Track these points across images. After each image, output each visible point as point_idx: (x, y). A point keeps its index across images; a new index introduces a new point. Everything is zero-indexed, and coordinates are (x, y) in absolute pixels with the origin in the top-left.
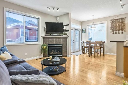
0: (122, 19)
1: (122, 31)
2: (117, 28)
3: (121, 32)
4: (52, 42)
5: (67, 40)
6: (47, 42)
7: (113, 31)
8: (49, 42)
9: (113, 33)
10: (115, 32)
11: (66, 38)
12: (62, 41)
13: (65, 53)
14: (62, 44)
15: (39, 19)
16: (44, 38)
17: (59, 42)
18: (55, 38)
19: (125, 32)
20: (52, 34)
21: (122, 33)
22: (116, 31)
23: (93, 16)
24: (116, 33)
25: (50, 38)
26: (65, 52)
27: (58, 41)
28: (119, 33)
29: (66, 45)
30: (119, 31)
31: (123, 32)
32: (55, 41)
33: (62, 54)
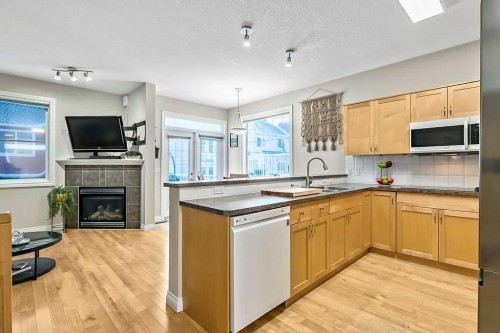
0: (333, 98)
1: (334, 140)
2: (320, 129)
3: (329, 143)
4: (93, 180)
5: (140, 173)
6: (78, 181)
7: (309, 142)
8: (84, 180)
9: (309, 150)
10: (313, 144)
11: (138, 167)
12: (124, 179)
13: (135, 218)
14: (125, 188)
15: (48, 106)
16: (67, 167)
17: (115, 181)
18: (102, 167)
19: (341, 144)
20: (99, 154)
21: (334, 148)
22: (316, 141)
23: (238, 90)
24: (317, 149)
25: (85, 166)
26: (133, 213)
27: (112, 176)
28: (325, 149)
29: (136, 191)
30: (324, 141)
31: (337, 143)
32: (103, 175)
33: (124, 220)
